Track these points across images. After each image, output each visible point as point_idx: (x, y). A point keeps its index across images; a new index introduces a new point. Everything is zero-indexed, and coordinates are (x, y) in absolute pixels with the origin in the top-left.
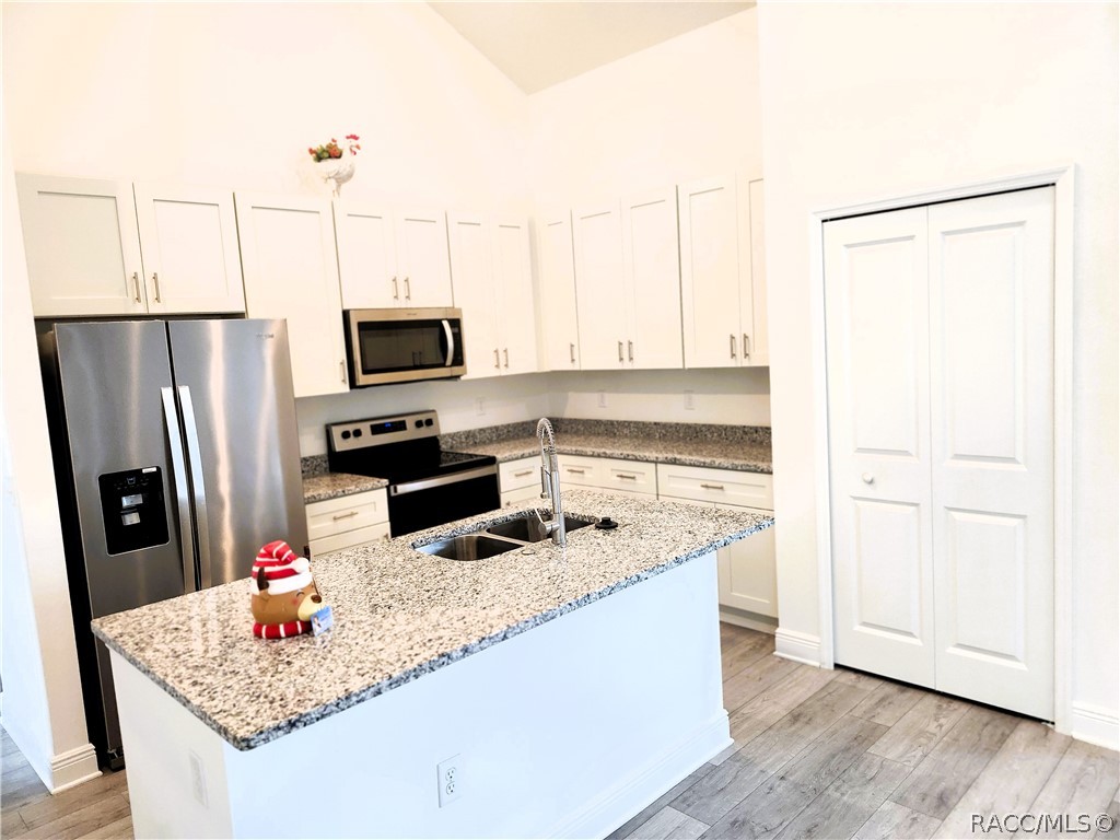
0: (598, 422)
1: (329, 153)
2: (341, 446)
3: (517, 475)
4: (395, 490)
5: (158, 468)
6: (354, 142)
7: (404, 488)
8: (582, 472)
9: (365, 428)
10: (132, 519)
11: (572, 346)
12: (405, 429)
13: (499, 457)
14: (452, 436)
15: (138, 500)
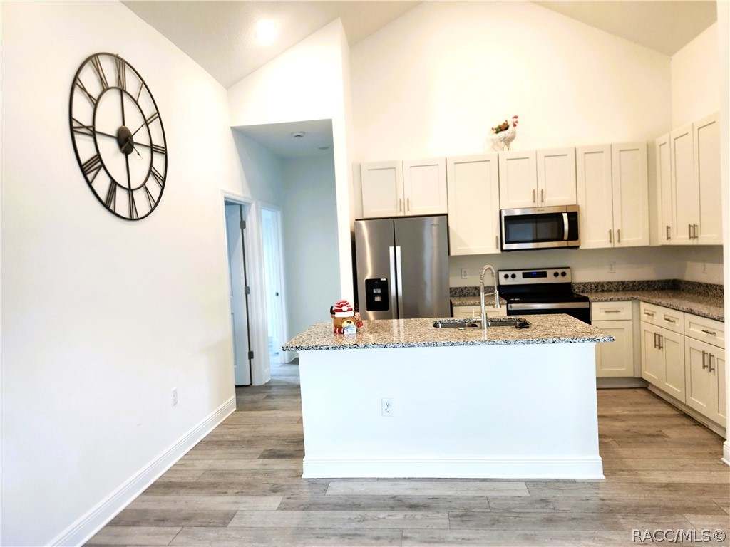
1: (505, 128)
3: (606, 312)
4: (511, 307)
5: (386, 279)
6: (515, 120)
9: (520, 274)
10: (378, 299)
12: (546, 276)
13: (591, 298)
15: (379, 291)
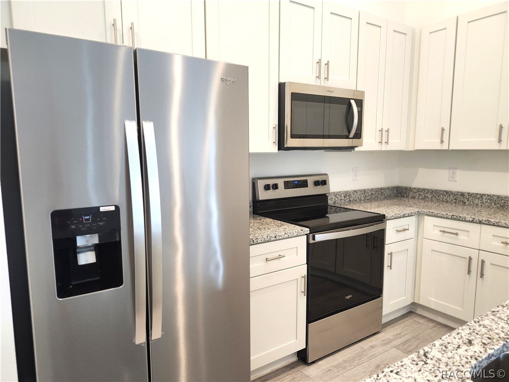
0: (447, 193)
2: (263, 195)
3: (398, 231)
4: (314, 239)
5: (117, 207)
7: (320, 237)
8: (457, 234)
9: (281, 183)
10: (87, 258)
11: (443, 130)
12: (307, 186)
14: (336, 194)
15: (94, 239)
